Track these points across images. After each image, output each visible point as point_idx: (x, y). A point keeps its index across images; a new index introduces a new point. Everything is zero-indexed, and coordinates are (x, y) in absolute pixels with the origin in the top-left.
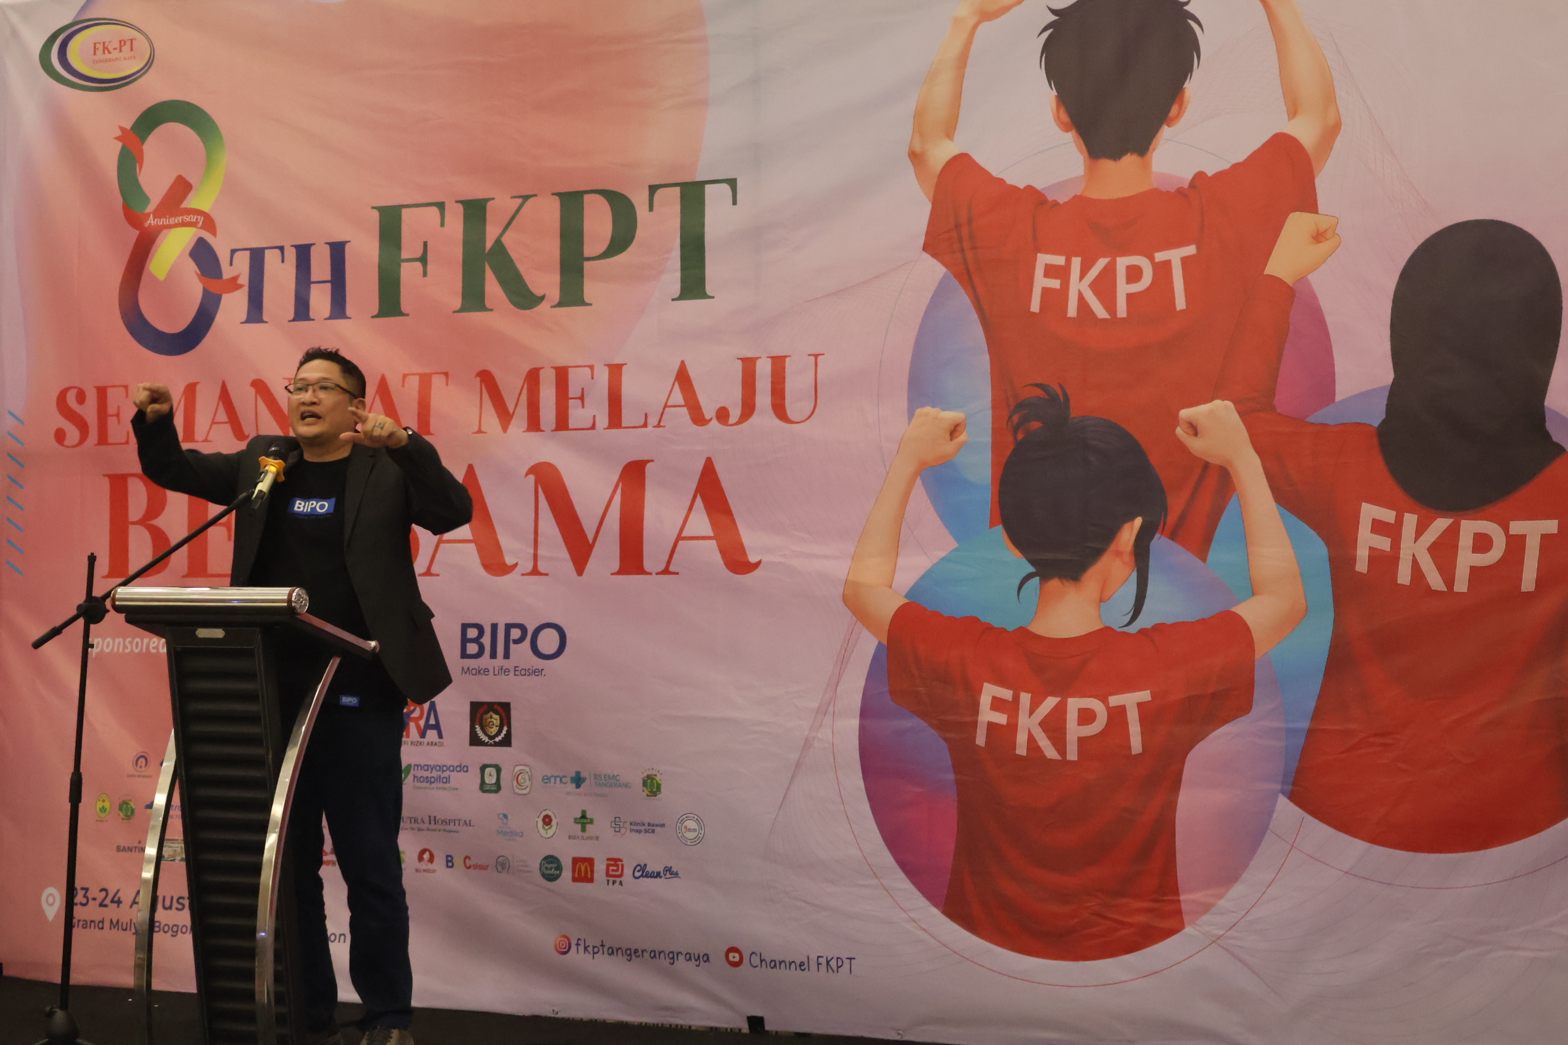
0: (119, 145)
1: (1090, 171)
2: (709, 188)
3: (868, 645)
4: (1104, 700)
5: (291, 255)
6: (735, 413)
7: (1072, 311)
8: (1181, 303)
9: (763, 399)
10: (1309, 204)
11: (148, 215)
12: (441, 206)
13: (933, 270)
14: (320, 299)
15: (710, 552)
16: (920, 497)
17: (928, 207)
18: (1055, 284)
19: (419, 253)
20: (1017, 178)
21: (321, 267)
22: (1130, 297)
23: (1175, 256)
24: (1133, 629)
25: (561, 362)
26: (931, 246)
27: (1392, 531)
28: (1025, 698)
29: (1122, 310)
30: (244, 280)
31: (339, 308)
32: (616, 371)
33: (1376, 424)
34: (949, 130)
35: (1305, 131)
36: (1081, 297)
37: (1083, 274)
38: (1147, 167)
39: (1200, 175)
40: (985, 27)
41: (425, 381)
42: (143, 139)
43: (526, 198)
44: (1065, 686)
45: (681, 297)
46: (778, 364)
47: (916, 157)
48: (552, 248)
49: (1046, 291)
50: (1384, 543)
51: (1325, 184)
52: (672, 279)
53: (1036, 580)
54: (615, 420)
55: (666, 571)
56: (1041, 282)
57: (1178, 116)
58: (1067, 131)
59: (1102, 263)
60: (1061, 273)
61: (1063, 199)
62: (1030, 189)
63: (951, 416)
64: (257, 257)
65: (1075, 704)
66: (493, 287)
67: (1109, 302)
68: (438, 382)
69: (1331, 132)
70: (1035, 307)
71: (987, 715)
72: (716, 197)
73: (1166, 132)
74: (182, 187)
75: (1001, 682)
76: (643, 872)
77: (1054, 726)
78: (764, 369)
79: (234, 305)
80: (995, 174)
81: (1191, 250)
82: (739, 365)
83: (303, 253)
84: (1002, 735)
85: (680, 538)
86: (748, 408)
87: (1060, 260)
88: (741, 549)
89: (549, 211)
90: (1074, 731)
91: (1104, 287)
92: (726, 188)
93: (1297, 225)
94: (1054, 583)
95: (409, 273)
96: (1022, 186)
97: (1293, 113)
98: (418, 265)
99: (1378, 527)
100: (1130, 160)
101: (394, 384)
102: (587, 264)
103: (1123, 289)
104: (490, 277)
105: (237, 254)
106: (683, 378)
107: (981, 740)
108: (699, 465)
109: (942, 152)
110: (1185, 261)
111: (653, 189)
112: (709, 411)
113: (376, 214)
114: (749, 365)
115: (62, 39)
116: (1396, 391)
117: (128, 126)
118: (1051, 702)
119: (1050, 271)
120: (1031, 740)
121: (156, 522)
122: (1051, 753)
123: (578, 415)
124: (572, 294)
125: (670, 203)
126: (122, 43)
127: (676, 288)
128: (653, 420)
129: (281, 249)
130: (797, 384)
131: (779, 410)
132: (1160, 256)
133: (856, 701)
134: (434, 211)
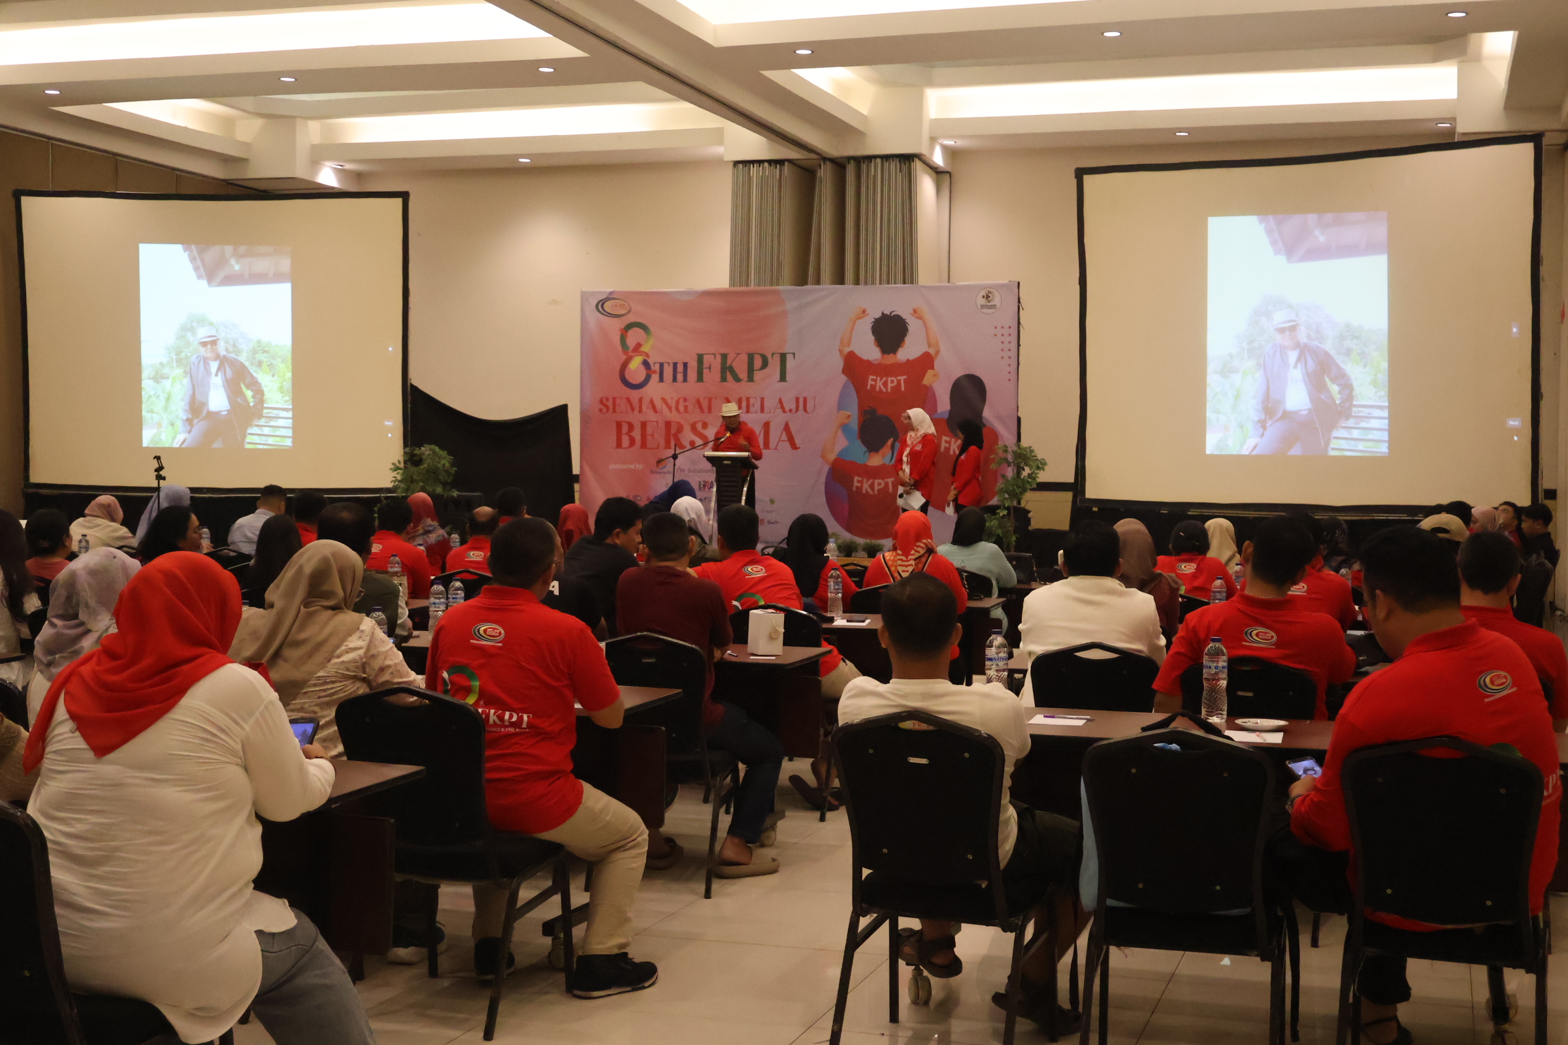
0: (620, 333)
1: (882, 357)
2: (788, 355)
3: (826, 468)
4: (883, 480)
5: (671, 365)
6: (794, 410)
7: (877, 389)
8: (903, 389)
9: (801, 407)
10: (932, 368)
11: (628, 352)
12: (715, 355)
13: (844, 378)
14: (680, 377)
15: (787, 445)
16: (840, 433)
17: (842, 364)
18: (873, 383)
19: (708, 367)
20: (865, 357)
21: (680, 368)
22: (891, 387)
23: (902, 378)
24: (890, 464)
25: (748, 396)
26: (844, 372)
27: (949, 443)
28: (865, 480)
29: (889, 390)
30: (658, 371)
31: (685, 380)
32: (762, 400)
33: (946, 418)
34: (849, 345)
35: (932, 351)
36: (880, 387)
37: (881, 380)
38: (896, 358)
39: (908, 360)
40: (858, 321)
41: (710, 400)
42: (627, 332)
43: (738, 354)
44: (875, 477)
45: (780, 381)
46: (805, 399)
47: (840, 351)
48: (746, 367)
49: (871, 385)
50: (947, 445)
51: (937, 364)
52: (778, 376)
53: (867, 453)
54: (762, 410)
55: (776, 449)
56: (870, 382)
57: (903, 346)
58: (877, 346)
59: (885, 379)
60: (875, 380)
61: (876, 363)
62: (868, 360)
63: (848, 413)
64: (662, 365)
65: (877, 481)
66: (729, 376)
67: (887, 389)
68: (713, 400)
69: (938, 352)
70: (869, 387)
71: (856, 484)
72: (789, 358)
73: (900, 349)
74: (639, 345)
75: (859, 476)
76: (769, 522)
77: (872, 486)
78: (801, 400)
79: (655, 378)
80: (860, 356)
81: (905, 377)
82: (795, 399)
83: (675, 364)
84: (859, 489)
85: (779, 441)
86: (797, 409)
87: (875, 378)
88: (795, 444)
89: (745, 358)
90: (876, 487)
91: (885, 384)
92: (792, 355)
93: (930, 372)
94: (872, 454)
95: (705, 371)
96: (866, 359)
97: (929, 346)
98: (708, 369)
99: (946, 442)
100: (892, 355)
101: (701, 400)
102: (755, 372)
103: (890, 385)
104: (728, 374)
105: (656, 365)
106: (780, 401)
107: (854, 489)
108: (784, 423)
109: (847, 350)
110: (904, 380)
111: (773, 354)
112: (787, 409)
113: (696, 356)
114: (797, 399)
115: (602, 302)
116: (951, 412)
117: (623, 327)
118: (871, 481)
119: (873, 380)
120: (866, 490)
121: (632, 434)
122: (871, 492)
123: (752, 409)
124: (751, 379)
125: (777, 358)
126: (621, 305)
127: (779, 379)
128: (772, 411)
129: (669, 363)
130: (810, 405)
131: (805, 410)
132: (898, 378)
133: (824, 480)
134: (713, 356)
